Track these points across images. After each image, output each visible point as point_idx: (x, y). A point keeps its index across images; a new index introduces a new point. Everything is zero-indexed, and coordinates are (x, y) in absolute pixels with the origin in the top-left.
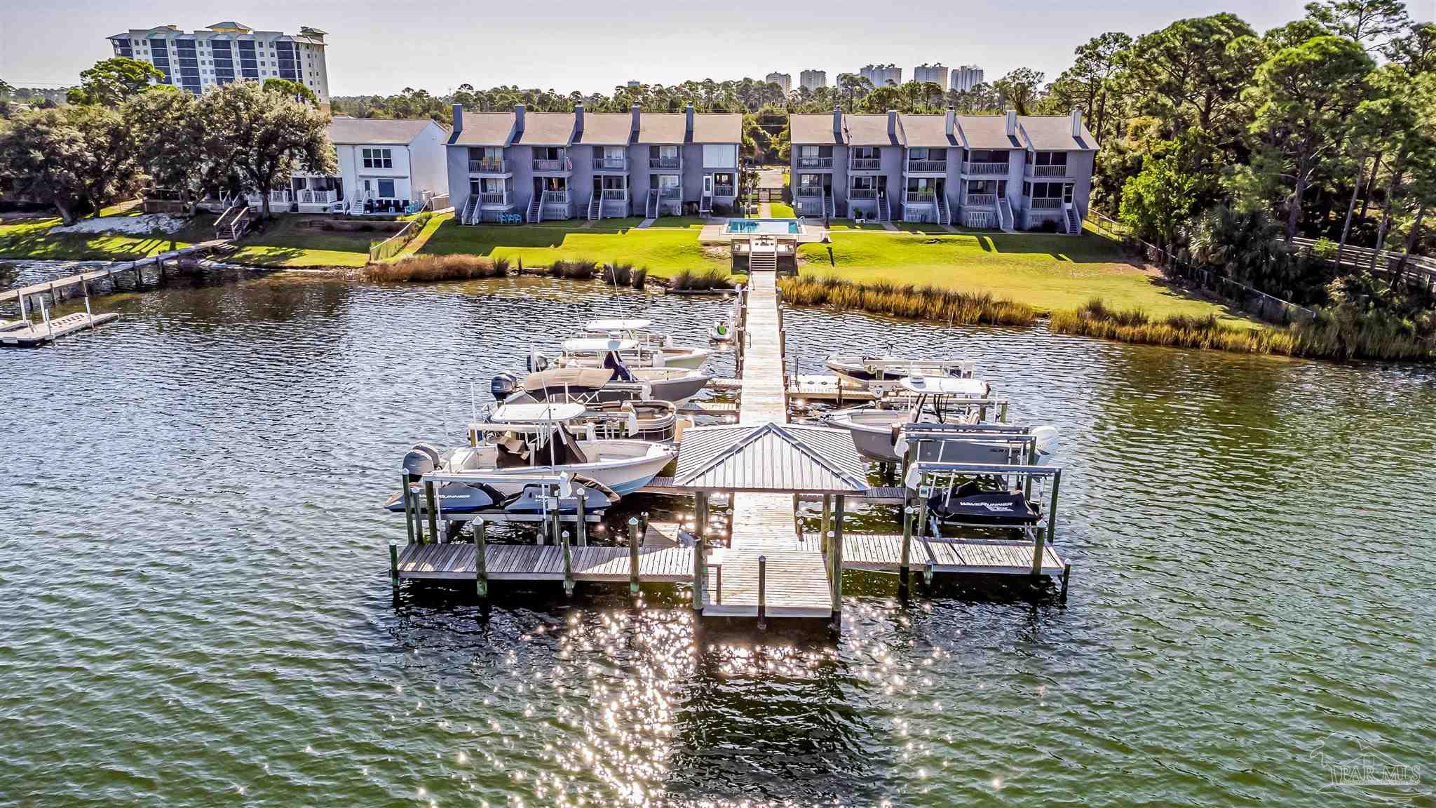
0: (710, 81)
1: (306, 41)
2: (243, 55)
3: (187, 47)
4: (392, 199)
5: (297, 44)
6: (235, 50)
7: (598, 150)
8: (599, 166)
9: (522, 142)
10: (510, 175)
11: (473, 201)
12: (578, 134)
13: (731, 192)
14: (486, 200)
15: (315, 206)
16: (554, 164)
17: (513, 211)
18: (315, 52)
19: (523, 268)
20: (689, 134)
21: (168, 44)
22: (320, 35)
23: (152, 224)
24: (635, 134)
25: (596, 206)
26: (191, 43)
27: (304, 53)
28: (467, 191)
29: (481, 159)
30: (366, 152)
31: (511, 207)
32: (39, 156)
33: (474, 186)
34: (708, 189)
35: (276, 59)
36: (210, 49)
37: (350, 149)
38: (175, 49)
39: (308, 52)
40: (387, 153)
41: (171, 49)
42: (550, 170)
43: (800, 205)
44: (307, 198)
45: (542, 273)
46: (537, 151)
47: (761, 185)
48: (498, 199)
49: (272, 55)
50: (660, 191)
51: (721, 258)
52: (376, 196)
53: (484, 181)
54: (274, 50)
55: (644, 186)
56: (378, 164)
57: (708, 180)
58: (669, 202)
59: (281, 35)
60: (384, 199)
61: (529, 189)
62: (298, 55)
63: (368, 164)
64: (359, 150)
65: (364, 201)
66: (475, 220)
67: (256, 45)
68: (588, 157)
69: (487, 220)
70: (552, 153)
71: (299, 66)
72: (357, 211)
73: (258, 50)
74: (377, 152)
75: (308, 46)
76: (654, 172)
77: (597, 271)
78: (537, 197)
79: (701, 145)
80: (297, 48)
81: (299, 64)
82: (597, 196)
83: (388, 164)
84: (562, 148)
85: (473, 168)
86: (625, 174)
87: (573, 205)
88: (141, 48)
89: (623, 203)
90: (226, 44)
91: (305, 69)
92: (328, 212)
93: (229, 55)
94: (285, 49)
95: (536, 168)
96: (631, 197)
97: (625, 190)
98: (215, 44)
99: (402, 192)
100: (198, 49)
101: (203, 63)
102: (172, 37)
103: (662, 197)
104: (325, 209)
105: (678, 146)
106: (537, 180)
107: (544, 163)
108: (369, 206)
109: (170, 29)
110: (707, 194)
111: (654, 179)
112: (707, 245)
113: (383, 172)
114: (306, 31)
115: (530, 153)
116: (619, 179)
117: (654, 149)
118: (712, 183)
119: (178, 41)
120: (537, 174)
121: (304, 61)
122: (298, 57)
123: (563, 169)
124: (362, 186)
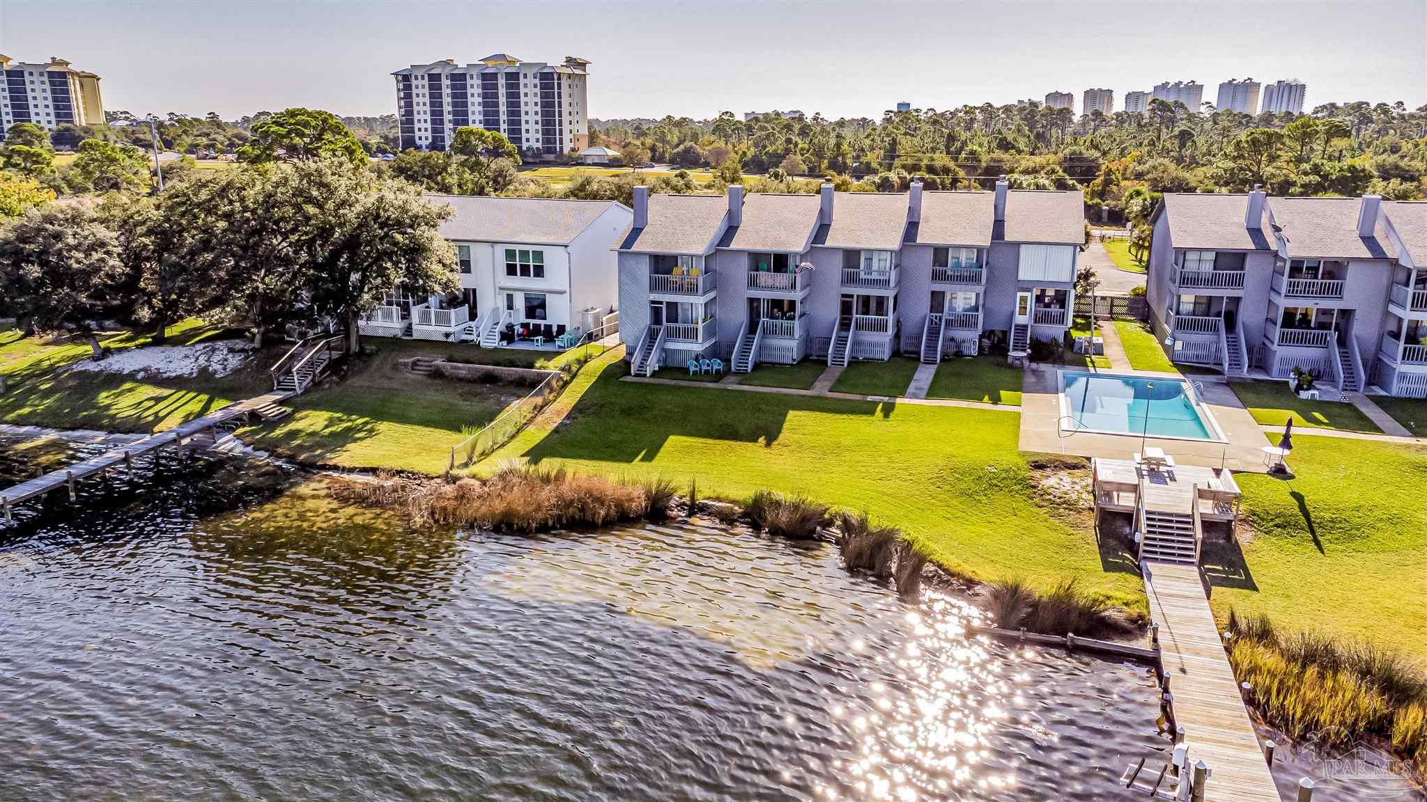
0: (990, 105)
1: (569, 71)
2: (509, 86)
3: (459, 79)
4: (542, 322)
5: (559, 74)
6: (502, 81)
7: (851, 257)
8: (850, 279)
9: (734, 246)
10: (712, 295)
11: (652, 335)
12: (822, 230)
13: (1061, 320)
14: (672, 335)
15: (434, 331)
16: (782, 279)
17: (714, 352)
18: (577, 81)
19: (700, 499)
20: (999, 224)
21: (443, 78)
22: (583, 65)
23: (202, 361)
24: (912, 228)
25: (842, 341)
26: (463, 77)
27: (565, 83)
28: (646, 319)
29: (670, 272)
30: (510, 254)
31: (707, 344)
32: (34, 271)
33: (656, 313)
34: (1023, 310)
35: (538, 90)
36: (480, 82)
37: (487, 247)
38: (449, 82)
39: (569, 82)
40: (539, 255)
41: (446, 82)
42: (773, 286)
43: (1179, 346)
44: (425, 318)
45: (728, 519)
46: (757, 260)
47: (1098, 292)
48: (691, 334)
49: (535, 86)
50: (945, 316)
51: (1071, 506)
52: (519, 317)
53: (672, 306)
54: (537, 81)
55: (919, 309)
56: (525, 271)
57: (1024, 299)
58: (960, 334)
59: (545, 65)
60: (532, 322)
61: (741, 315)
62: (559, 85)
63: (511, 270)
64: (500, 251)
65: (501, 327)
66: (653, 364)
67: (521, 76)
68: (836, 267)
69: (670, 369)
70: (780, 262)
71: (560, 97)
72: (489, 340)
73: (522, 81)
74: (524, 254)
75: (569, 76)
76: (938, 287)
77: (830, 523)
78: (752, 328)
79: (1018, 244)
80: (559, 79)
81: (559, 94)
82: (845, 326)
83: (539, 271)
84: (796, 254)
85: (655, 286)
86: (889, 293)
87: (807, 341)
88: (420, 82)
89: (886, 337)
90: (494, 76)
91: (565, 100)
92: (451, 339)
93: (496, 87)
94: (547, 79)
95: (753, 283)
96: (898, 324)
97: (891, 318)
98: (484, 76)
99: (557, 314)
100: (469, 82)
101: (473, 95)
102: (448, 70)
103: (949, 324)
104: (447, 335)
105: (980, 250)
106: (752, 301)
107: (765, 277)
108: (508, 335)
109: (447, 63)
110: (1020, 319)
111: (937, 300)
112: (1039, 466)
113: (533, 284)
114: (571, 61)
115: (745, 262)
116: (881, 301)
117: (940, 253)
118: (1031, 304)
119: (452, 75)
120: (754, 293)
121: (565, 91)
122: (559, 87)
123: (793, 286)
124: (502, 302)
